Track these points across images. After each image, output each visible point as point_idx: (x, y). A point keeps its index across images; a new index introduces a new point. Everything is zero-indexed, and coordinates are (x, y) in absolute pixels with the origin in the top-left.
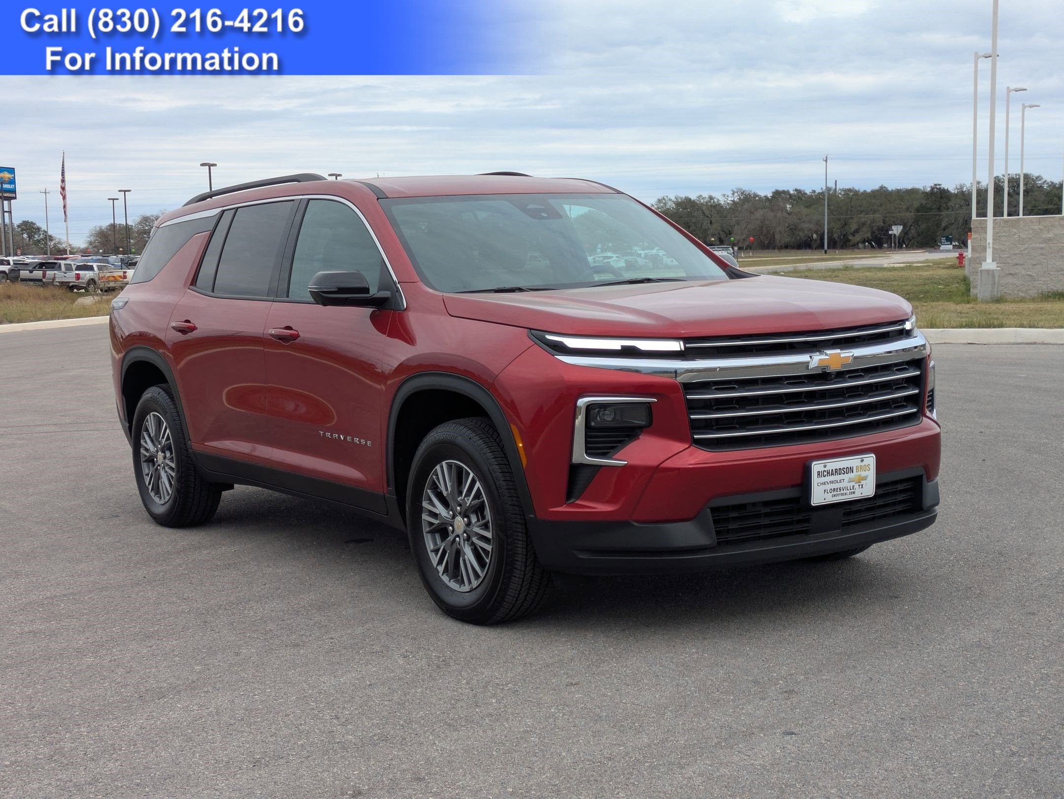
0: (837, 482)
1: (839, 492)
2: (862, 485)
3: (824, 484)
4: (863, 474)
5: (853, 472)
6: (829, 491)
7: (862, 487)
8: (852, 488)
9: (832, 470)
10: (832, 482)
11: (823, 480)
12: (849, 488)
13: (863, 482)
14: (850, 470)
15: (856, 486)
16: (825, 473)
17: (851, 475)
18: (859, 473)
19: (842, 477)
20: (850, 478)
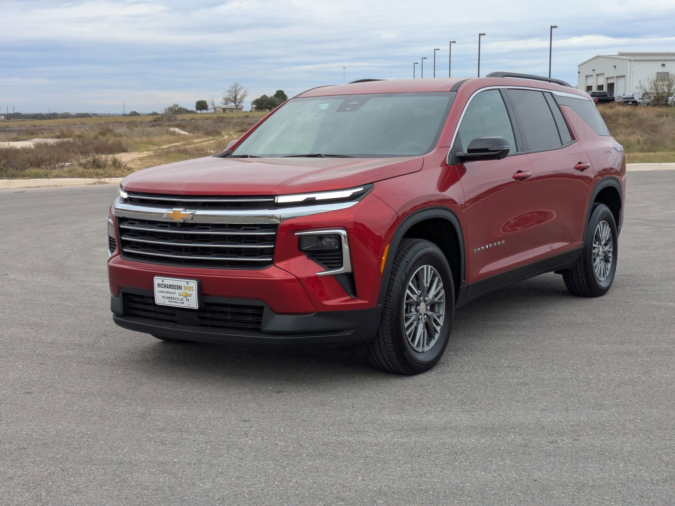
0: (171, 293)
1: (172, 300)
2: (188, 300)
3: (162, 292)
4: (189, 292)
5: (181, 289)
6: (166, 298)
7: (188, 301)
8: (181, 299)
9: (168, 285)
10: (167, 292)
11: (161, 289)
12: (179, 299)
13: (188, 298)
14: (180, 287)
15: (184, 299)
16: (163, 286)
17: (179, 291)
18: (186, 291)
19: (174, 290)
20: (179, 293)
